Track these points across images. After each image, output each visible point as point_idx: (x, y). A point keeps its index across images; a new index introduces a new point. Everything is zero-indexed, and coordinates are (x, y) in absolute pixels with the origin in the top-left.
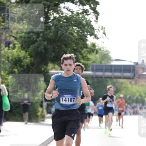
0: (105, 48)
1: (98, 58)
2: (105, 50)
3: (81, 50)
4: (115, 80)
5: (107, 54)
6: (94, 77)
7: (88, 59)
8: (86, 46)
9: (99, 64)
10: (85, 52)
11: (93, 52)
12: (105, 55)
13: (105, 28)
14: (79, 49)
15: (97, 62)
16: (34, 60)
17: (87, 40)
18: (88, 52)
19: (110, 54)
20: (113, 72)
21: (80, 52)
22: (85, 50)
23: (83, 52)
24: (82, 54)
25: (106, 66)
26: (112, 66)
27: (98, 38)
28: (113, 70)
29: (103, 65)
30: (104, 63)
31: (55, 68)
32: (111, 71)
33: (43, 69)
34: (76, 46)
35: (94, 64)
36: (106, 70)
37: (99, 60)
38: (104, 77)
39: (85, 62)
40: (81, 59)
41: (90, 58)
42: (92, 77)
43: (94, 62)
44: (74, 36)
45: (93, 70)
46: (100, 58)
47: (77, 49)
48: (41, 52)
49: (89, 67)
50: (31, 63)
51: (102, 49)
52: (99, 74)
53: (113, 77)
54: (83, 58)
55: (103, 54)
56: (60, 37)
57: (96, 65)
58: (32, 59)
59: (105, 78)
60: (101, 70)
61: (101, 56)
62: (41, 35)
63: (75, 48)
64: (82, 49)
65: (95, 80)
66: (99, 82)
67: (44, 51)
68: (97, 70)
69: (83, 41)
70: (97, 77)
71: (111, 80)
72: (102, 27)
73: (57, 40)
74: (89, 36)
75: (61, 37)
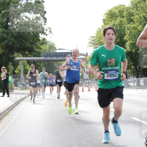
0: (51, 42)
1: (47, 48)
2: (52, 43)
3: (35, 43)
4: (59, 62)
5: (53, 46)
6: (45, 60)
7: (41, 49)
8: (39, 40)
9: (48, 52)
10: (38, 44)
11: (44, 44)
12: (52, 46)
13: (51, 28)
14: (34, 42)
15: (47, 51)
16: (5, 50)
17: (39, 37)
18: (40, 44)
19: (55, 46)
20: (58, 57)
21: (35, 44)
22: (38, 42)
23: (37, 44)
24: (36, 46)
25: (52, 53)
26: (56, 53)
27: (47, 35)
28: (57, 56)
29: (51, 53)
30: (51, 51)
31: (19, 56)
32: (56, 56)
33: (11, 57)
34: (32, 41)
35: (45, 52)
36: (53, 56)
37: (48, 49)
38: (51, 60)
39: (39, 50)
40: (36, 49)
41: (42, 48)
42: (44, 61)
43: (44, 51)
44: (31, 34)
45: (44, 56)
46: (49, 48)
47: (33, 42)
48: (10, 45)
49: (42, 55)
50: (3, 53)
51: (50, 42)
52: (49, 58)
53: (58, 60)
54: (37, 48)
55: (50, 46)
56: (21, 35)
57: (46, 53)
58: (3, 50)
59: (53, 61)
60: (50, 56)
61: (49, 47)
62: (10, 34)
63: (32, 42)
64: (37, 42)
65: (46, 63)
66: (49, 64)
67: (12, 45)
68: (47, 56)
69: (37, 37)
70: (47, 61)
71: (57, 62)
72: (49, 27)
73: (20, 37)
74: (40, 34)
75: (23, 35)
